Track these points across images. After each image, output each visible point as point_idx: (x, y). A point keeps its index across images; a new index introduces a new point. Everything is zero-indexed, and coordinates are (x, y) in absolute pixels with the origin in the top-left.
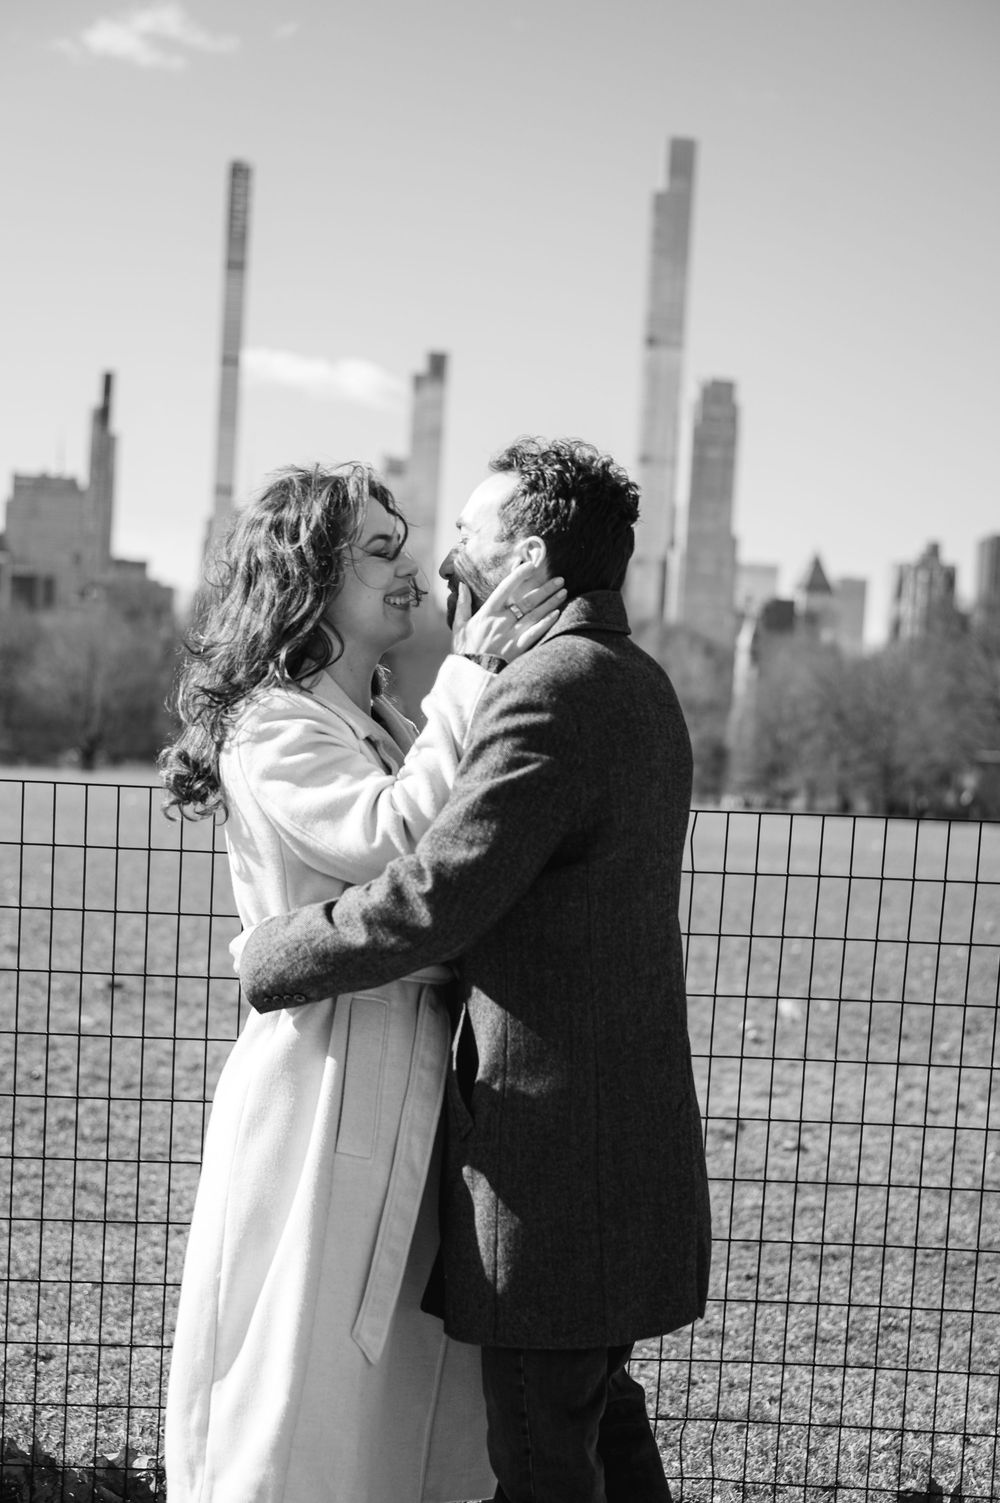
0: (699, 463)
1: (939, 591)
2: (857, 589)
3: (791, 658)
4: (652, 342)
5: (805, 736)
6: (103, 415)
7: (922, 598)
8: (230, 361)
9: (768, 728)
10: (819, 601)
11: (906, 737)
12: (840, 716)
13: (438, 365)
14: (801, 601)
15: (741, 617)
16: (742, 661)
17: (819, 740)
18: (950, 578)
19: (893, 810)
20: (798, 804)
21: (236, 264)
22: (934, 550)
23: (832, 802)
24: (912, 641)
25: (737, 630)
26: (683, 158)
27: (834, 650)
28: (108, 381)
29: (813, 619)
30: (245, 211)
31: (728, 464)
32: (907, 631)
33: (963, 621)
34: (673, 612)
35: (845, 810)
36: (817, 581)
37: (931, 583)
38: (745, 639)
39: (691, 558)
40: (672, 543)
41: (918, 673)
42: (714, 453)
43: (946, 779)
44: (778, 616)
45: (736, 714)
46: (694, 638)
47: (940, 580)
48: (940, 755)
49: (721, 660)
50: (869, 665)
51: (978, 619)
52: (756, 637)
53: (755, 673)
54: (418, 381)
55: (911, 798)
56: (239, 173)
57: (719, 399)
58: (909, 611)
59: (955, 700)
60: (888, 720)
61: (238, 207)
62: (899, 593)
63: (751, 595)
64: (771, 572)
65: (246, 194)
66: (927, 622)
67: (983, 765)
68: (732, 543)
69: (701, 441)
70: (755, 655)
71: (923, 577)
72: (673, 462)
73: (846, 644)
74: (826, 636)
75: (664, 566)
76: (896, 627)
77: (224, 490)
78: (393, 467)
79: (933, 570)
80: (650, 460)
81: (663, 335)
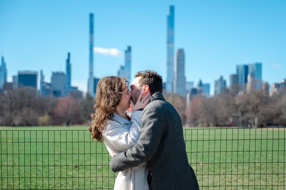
0: (178, 64)
2: (208, 86)
3: (197, 99)
4: (168, 42)
5: (200, 113)
6: (68, 61)
7: (220, 86)
8: (91, 50)
9: (193, 112)
10: (201, 88)
11: (219, 112)
12: (207, 109)
13: (129, 49)
14: (198, 88)
15: (187, 92)
16: (188, 100)
17: (203, 114)
18: (225, 82)
19: (217, 125)
20: (200, 125)
21: (92, 32)
22: (222, 78)
23: (206, 124)
25: (187, 94)
26: (172, 9)
27: (204, 97)
28: (69, 55)
29: (200, 91)
31: (183, 64)
32: (218, 93)
33: (228, 90)
34: (175, 91)
35: (208, 126)
36: (201, 84)
37: (222, 84)
38: (188, 96)
39: (178, 81)
40: (174, 79)
41: (220, 100)
42: (181, 62)
43: (227, 119)
44: (194, 91)
45: (187, 109)
46: (179, 96)
48: (225, 115)
49: (184, 100)
50: (211, 99)
51: (231, 90)
52: (190, 95)
53: (191, 102)
54: (126, 52)
55: (220, 123)
56: (92, 16)
57: (181, 52)
58: (218, 89)
59: (227, 105)
60: (215, 109)
61: (92, 22)
62: (216, 86)
63: (189, 88)
64: (192, 83)
65: (93, 19)
66: (222, 91)
67: (233, 117)
68: (185, 78)
69: (178, 60)
70: (191, 98)
71: (220, 82)
72: (173, 64)
73: (207, 96)
74: (203, 94)
75: (172, 83)
76: (216, 92)
77: (91, 73)
78: (122, 68)
79: (222, 81)
80: (169, 64)
81: (170, 41)
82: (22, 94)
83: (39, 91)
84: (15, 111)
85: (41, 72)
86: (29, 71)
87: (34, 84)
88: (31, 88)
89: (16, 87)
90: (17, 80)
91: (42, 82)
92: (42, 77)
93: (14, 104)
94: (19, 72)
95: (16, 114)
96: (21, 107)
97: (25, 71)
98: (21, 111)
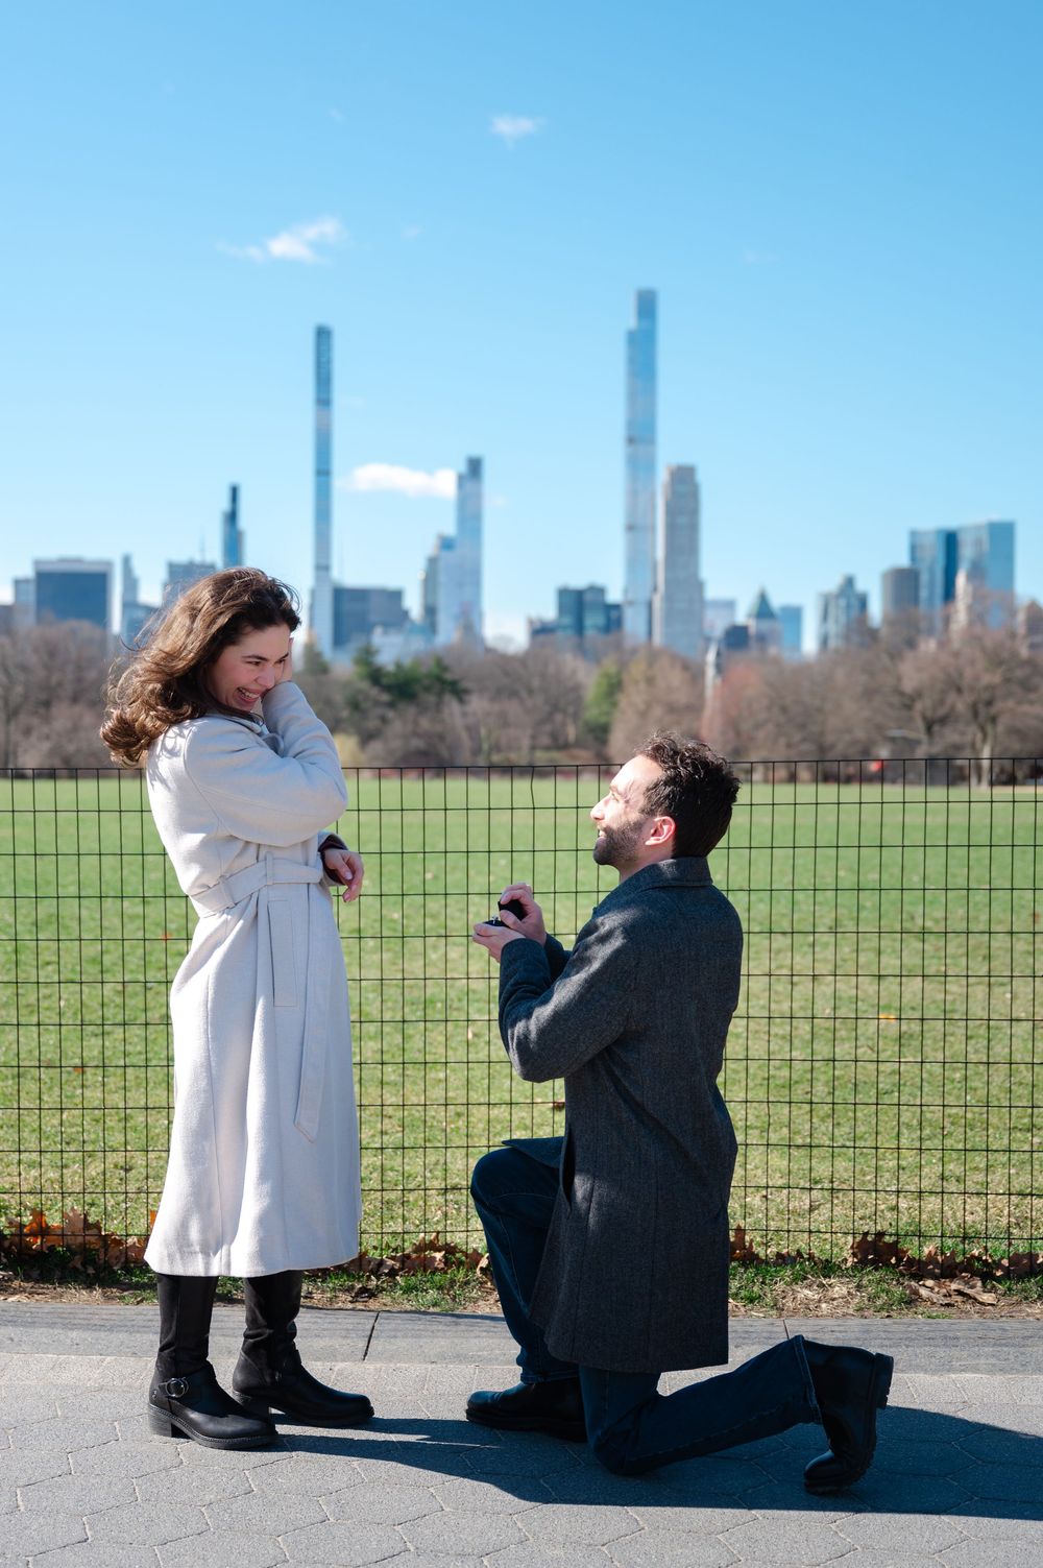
0: (672, 528)
1: (855, 612)
2: (794, 615)
3: (746, 668)
4: (631, 440)
5: (758, 726)
6: (232, 517)
7: (843, 619)
8: (323, 472)
9: (732, 724)
10: (765, 625)
11: (833, 722)
12: (784, 709)
14: (753, 626)
15: (708, 640)
16: (710, 672)
17: (770, 727)
18: (863, 602)
19: (827, 778)
21: (324, 400)
22: (849, 582)
23: (782, 773)
24: (837, 651)
25: (706, 651)
26: (647, 305)
27: (776, 661)
28: (234, 493)
29: (762, 639)
30: (329, 362)
31: (693, 528)
32: (833, 643)
33: (872, 635)
34: (658, 639)
35: (793, 779)
36: (763, 610)
37: (848, 606)
38: (711, 657)
39: (669, 598)
40: (655, 589)
41: (840, 675)
42: (682, 520)
43: (866, 755)
44: (737, 637)
45: (708, 712)
46: (674, 658)
47: (855, 603)
48: (860, 734)
49: (695, 674)
50: (804, 669)
51: (884, 632)
52: (718, 654)
53: (719, 681)
54: (461, 479)
55: (839, 770)
56: (323, 335)
57: (684, 482)
58: (833, 628)
59: (869, 693)
60: (820, 710)
61: (323, 360)
62: (825, 617)
63: (717, 625)
64: (730, 605)
65: (329, 349)
66: (847, 637)
67: (893, 740)
68: (699, 586)
69: (671, 512)
70: (719, 668)
71: (842, 602)
72: (653, 528)
73: (787, 656)
74: (773, 650)
75: (649, 607)
76: (824, 641)
77: (322, 567)
78: (446, 544)
79: (849, 597)
80: (635, 528)
81: (640, 437)
82: (51, 651)
83: (117, 638)
84: (23, 719)
85: (127, 561)
86: (79, 561)
87: (100, 614)
88: (85, 628)
89: (26, 623)
90: (31, 597)
91: (130, 604)
92: (131, 584)
93: (19, 689)
94: (37, 563)
95: (28, 732)
96: (47, 704)
97: (62, 561)
98: (47, 720)
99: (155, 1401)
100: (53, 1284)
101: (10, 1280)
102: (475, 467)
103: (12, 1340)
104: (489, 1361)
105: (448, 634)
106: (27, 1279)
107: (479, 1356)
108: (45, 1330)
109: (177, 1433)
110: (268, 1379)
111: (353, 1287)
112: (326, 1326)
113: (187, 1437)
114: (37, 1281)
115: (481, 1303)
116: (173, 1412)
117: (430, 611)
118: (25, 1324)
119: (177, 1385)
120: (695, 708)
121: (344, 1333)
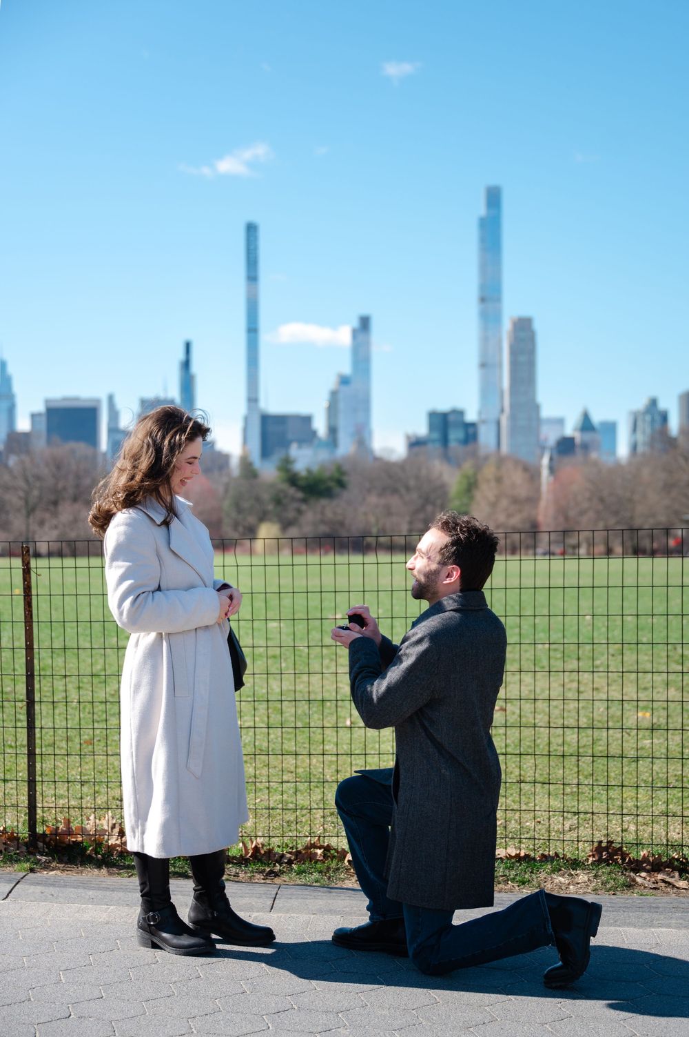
0: (514, 365)
1: (658, 426)
2: (610, 428)
3: (573, 469)
4: (483, 300)
5: (582, 513)
6: (186, 365)
7: (648, 430)
8: (253, 331)
9: (562, 511)
10: (588, 437)
11: (640, 509)
12: (602, 500)
14: (578, 437)
15: (543, 448)
16: (545, 472)
17: (591, 514)
18: (664, 417)
19: (638, 552)
20: (583, 551)
21: (252, 277)
22: (653, 402)
23: (600, 548)
24: (644, 455)
25: (541, 457)
26: (494, 198)
27: (595, 464)
28: (188, 346)
29: (586, 447)
30: (256, 249)
31: (531, 364)
32: (640, 449)
33: (671, 443)
34: (505, 448)
35: (609, 552)
36: (586, 424)
37: (653, 421)
38: (545, 461)
39: (513, 418)
40: (502, 411)
41: (646, 472)
42: (522, 358)
43: (668, 531)
44: (566, 446)
45: (543, 504)
46: (517, 462)
47: (658, 418)
48: (663, 518)
49: (532, 474)
50: (617, 469)
51: (680, 440)
52: (551, 459)
53: (551, 479)
54: (355, 333)
55: (646, 543)
56: (251, 229)
57: (524, 329)
58: (640, 437)
59: (668, 487)
60: (630, 500)
61: (252, 247)
62: (634, 429)
63: (551, 436)
64: (560, 422)
65: (256, 239)
66: (651, 443)
67: (687, 522)
68: (536, 408)
69: (514, 353)
70: (552, 469)
71: (648, 418)
72: (500, 365)
73: (606, 460)
74: (594, 455)
75: (498, 423)
76: (634, 448)
77: (253, 400)
78: (344, 381)
79: (654, 414)
80: (487, 365)
81: (490, 296)
82: (58, 465)
83: (105, 454)
84: (39, 514)
85: (111, 398)
86: (77, 399)
87: (92, 438)
88: (81, 448)
89: (40, 445)
90: (43, 426)
91: (114, 430)
92: (114, 415)
93: (36, 493)
94: (47, 401)
95: (42, 523)
96: (55, 503)
97: (65, 399)
98: (55, 514)
99: (141, 927)
100: (76, 865)
101: (50, 862)
102: (365, 323)
103: (53, 895)
104: (350, 914)
105: (346, 447)
106: (60, 861)
107: (344, 911)
108: (73, 889)
109: (155, 946)
110: (210, 915)
111: (264, 870)
112: (248, 891)
113: (161, 948)
114: (66, 863)
115: (346, 881)
116: (152, 934)
117: (333, 431)
118: (60, 886)
119: (154, 916)
120: (533, 500)
121: (258, 895)
